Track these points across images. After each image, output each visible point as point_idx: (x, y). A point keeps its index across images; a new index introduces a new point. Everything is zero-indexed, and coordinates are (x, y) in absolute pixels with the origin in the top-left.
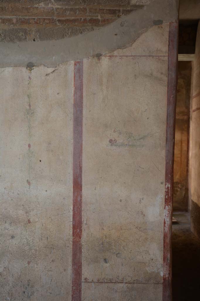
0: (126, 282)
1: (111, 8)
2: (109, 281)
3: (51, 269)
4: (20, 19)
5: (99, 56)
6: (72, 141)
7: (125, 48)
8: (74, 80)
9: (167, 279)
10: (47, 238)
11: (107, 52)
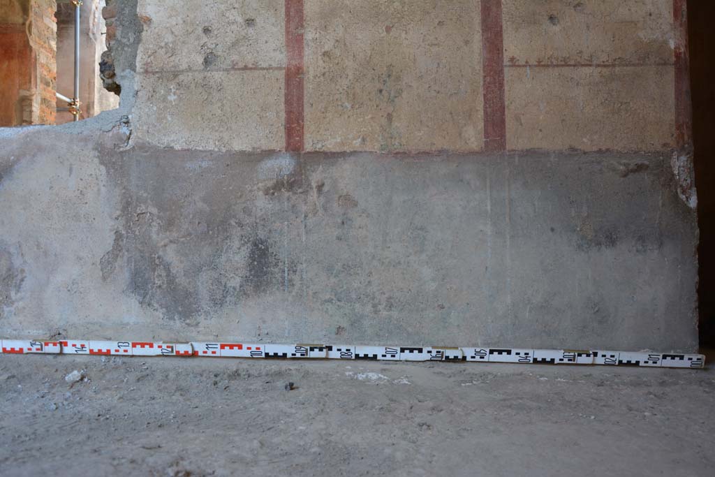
0: (598, 63)
2: (563, 63)
3: (436, 42)
9: (683, 55)
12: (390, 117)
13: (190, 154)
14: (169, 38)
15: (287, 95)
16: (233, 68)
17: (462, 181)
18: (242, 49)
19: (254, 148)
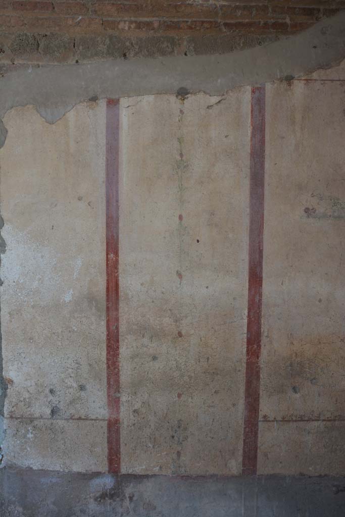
0: (324, 418)
1: (307, 7)
2: (300, 419)
3: (213, 405)
4: (165, 22)
5: (290, 80)
6: (248, 210)
7: (329, 68)
8: (252, 115)
10: (208, 359)
11: (302, 74)
12: (179, 453)
13: (44, 473)
14: (27, 395)
15: (108, 438)
16: (71, 418)
17: (225, 494)
18: (77, 406)
19: (87, 471)
